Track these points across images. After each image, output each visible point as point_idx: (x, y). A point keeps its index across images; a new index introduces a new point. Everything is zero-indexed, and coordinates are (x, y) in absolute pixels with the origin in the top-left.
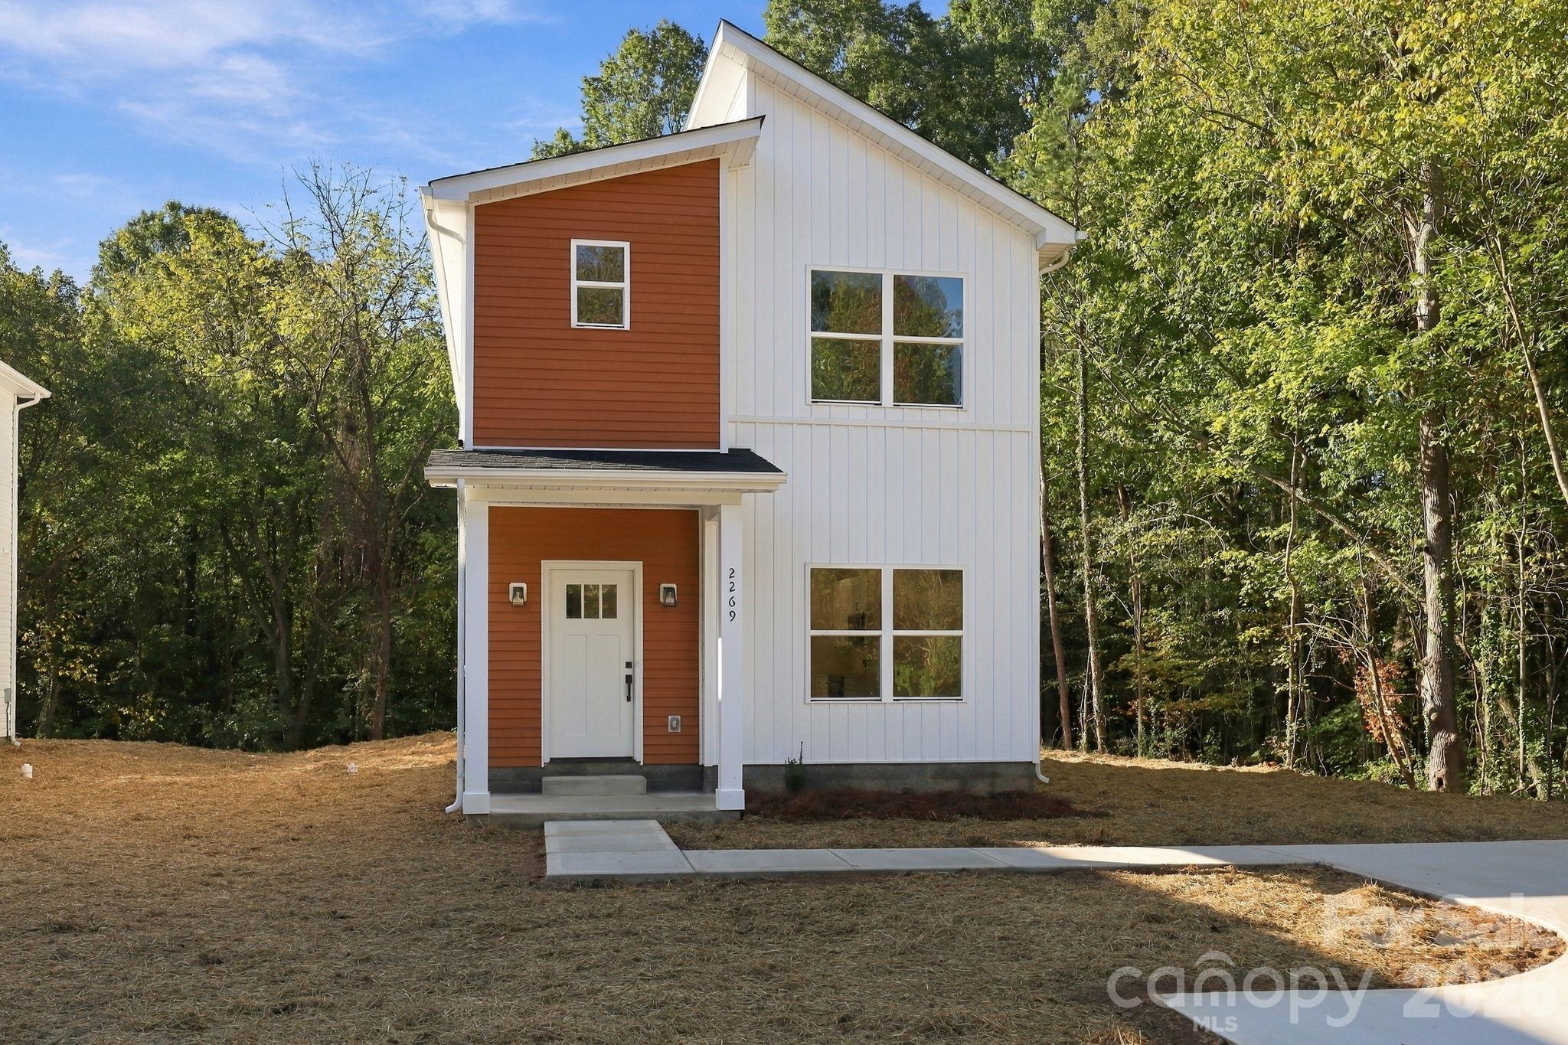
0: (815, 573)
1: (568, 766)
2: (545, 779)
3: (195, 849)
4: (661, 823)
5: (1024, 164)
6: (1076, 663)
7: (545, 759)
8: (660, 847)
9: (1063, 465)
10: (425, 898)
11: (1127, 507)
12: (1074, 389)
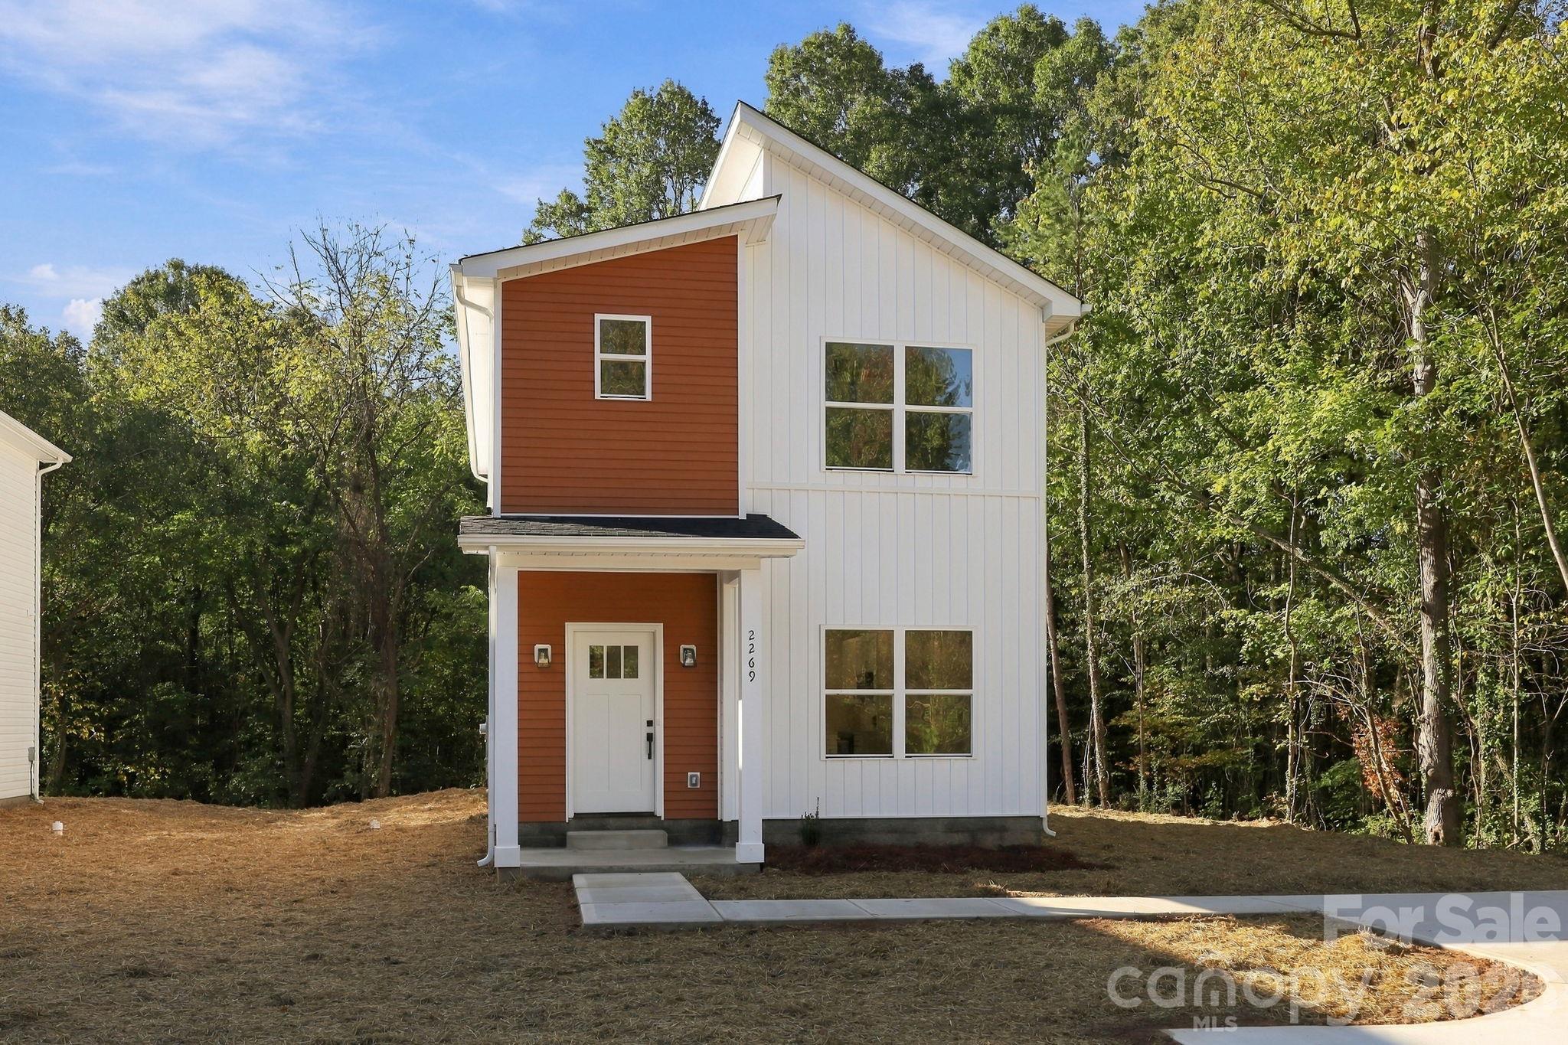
0: (831, 635)
1: (591, 821)
2: (570, 833)
3: (240, 901)
4: (685, 876)
5: (1027, 228)
6: (1079, 719)
7: (569, 814)
8: (687, 897)
9: (1066, 524)
10: (471, 945)
11: (1129, 567)
12: (1076, 449)
